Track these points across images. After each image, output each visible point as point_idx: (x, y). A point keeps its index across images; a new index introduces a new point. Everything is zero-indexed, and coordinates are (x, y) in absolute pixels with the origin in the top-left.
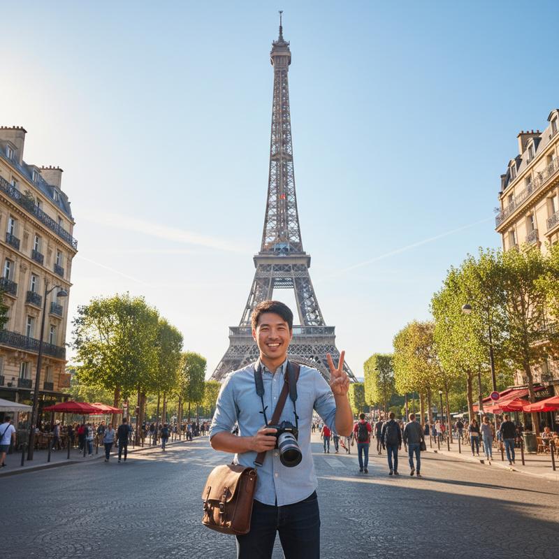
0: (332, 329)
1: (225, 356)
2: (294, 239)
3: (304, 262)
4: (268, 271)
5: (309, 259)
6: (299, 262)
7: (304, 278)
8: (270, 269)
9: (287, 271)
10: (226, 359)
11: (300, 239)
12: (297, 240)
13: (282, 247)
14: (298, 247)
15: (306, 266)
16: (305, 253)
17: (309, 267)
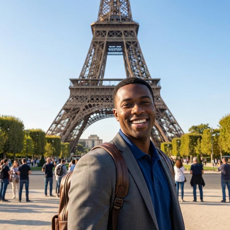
4: (103, 36)
7: (133, 42)
8: (105, 34)
9: (119, 36)
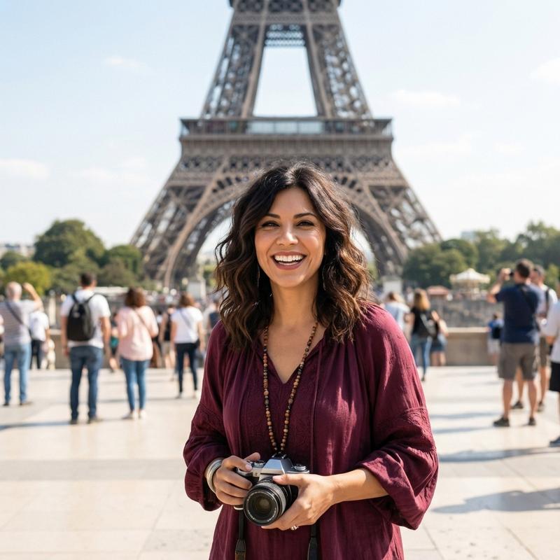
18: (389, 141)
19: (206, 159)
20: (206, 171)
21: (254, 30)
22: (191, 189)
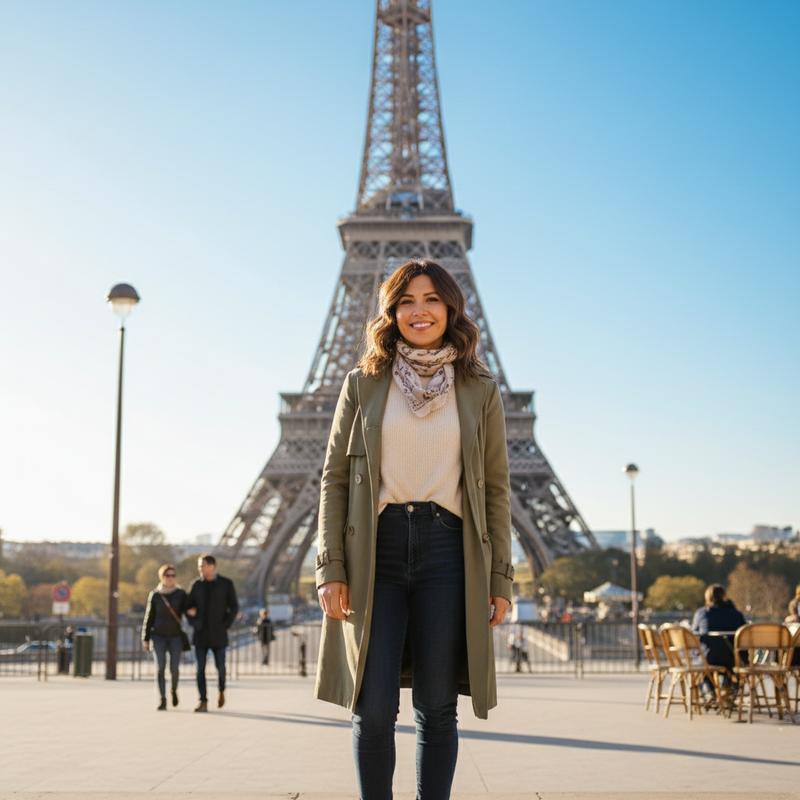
0: (526, 398)
1: (269, 465)
2: (434, 182)
3: (457, 235)
5: (468, 229)
6: (444, 237)
10: (271, 472)
11: (448, 182)
12: (439, 185)
13: (404, 198)
14: (442, 201)
15: (463, 244)
16: (459, 214)
17: (469, 246)
18: (532, 419)
19: (310, 444)
20: (308, 457)
21: (368, 279)
22: (291, 479)
